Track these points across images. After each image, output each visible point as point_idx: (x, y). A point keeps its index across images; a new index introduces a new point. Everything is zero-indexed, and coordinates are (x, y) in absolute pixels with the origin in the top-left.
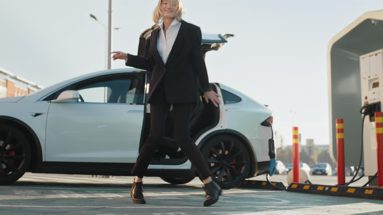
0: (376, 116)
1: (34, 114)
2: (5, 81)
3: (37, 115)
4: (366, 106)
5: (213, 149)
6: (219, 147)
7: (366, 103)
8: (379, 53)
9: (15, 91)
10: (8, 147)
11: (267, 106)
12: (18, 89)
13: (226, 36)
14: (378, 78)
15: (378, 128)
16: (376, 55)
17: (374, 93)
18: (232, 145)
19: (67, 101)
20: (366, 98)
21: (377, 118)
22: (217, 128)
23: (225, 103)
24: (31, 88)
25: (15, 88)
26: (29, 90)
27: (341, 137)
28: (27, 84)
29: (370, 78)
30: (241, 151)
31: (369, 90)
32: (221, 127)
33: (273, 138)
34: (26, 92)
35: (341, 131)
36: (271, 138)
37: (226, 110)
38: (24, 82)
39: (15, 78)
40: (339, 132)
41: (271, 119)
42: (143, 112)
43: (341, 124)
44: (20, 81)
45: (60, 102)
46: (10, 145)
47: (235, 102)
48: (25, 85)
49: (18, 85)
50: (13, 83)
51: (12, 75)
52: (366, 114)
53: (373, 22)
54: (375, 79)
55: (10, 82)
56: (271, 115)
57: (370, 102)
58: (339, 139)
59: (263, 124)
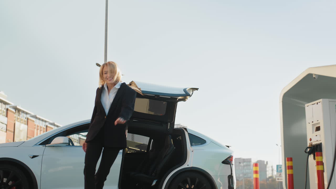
0: (316, 156)
1: (32, 156)
2: (26, 120)
3: (34, 157)
4: (311, 146)
5: (181, 184)
6: (185, 182)
7: (311, 144)
8: (320, 102)
9: (35, 128)
10: (10, 183)
11: (228, 147)
12: (38, 126)
13: (192, 90)
14: (319, 123)
15: (318, 166)
16: (317, 103)
17: (316, 136)
18: (197, 180)
19: (60, 145)
20: (311, 140)
21: (317, 157)
22: (185, 166)
23: (191, 145)
24: (49, 125)
25: (35, 125)
26: (47, 126)
27: (290, 173)
28: (46, 121)
29: (313, 123)
30: (205, 185)
31: (313, 133)
32: (188, 165)
33: (232, 174)
34: (44, 129)
35: (290, 168)
36: (230, 174)
37: (192, 151)
38: (43, 120)
39: (35, 117)
40: (288, 169)
41: (231, 158)
42: (122, 153)
43: (290, 162)
44: (39, 119)
45: (53, 146)
46: (12, 181)
47: (200, 144)
48: (44, 123)
49: (37, 122)
50: (34, 121)
51: (33, 114)
52: (310, 153)
53: (314, 76)
54: (317, 124)
55: (30, 120)
56: (232, 155)
57: (314, 143)
58: (289, 175)
59: (224, 162)
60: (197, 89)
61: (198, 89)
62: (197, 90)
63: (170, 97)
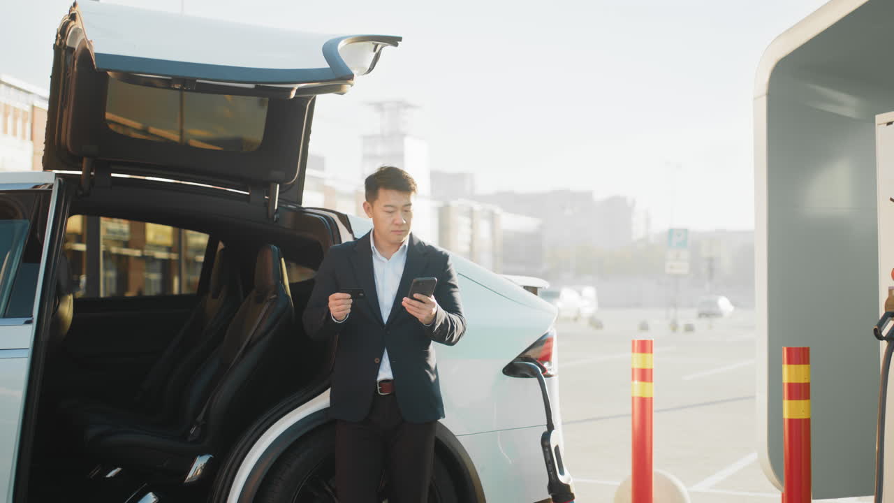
13: (372, 43)
35: (800, 391)
40: (791, 397)
41: (545, 345)
43: (799, 368)
58: (791, 421)
59: (512, 370)
60: (394, 41)
61: (400, 39)
62: (396, 45)
63: (252, 86)
